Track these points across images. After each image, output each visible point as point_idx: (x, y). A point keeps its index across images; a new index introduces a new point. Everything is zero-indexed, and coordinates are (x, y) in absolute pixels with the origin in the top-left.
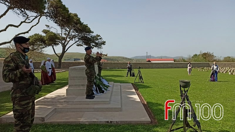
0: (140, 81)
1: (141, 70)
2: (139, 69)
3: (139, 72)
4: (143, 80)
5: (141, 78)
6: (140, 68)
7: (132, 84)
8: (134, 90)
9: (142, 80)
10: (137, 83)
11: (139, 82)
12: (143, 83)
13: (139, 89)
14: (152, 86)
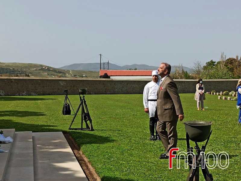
0: (84, 126)
1: (87, 97)
2: (82, 96)
3: (83, 102)
4: (91, 122)
5: (86, 117)
6: (84, 92)
7: (64, 133)
8: (69, 150)
9: (88, 122)
10: (76, 131)
11: (82, 129)
12: (92, 130)
13: (83, 147)
14: (114, 138)
